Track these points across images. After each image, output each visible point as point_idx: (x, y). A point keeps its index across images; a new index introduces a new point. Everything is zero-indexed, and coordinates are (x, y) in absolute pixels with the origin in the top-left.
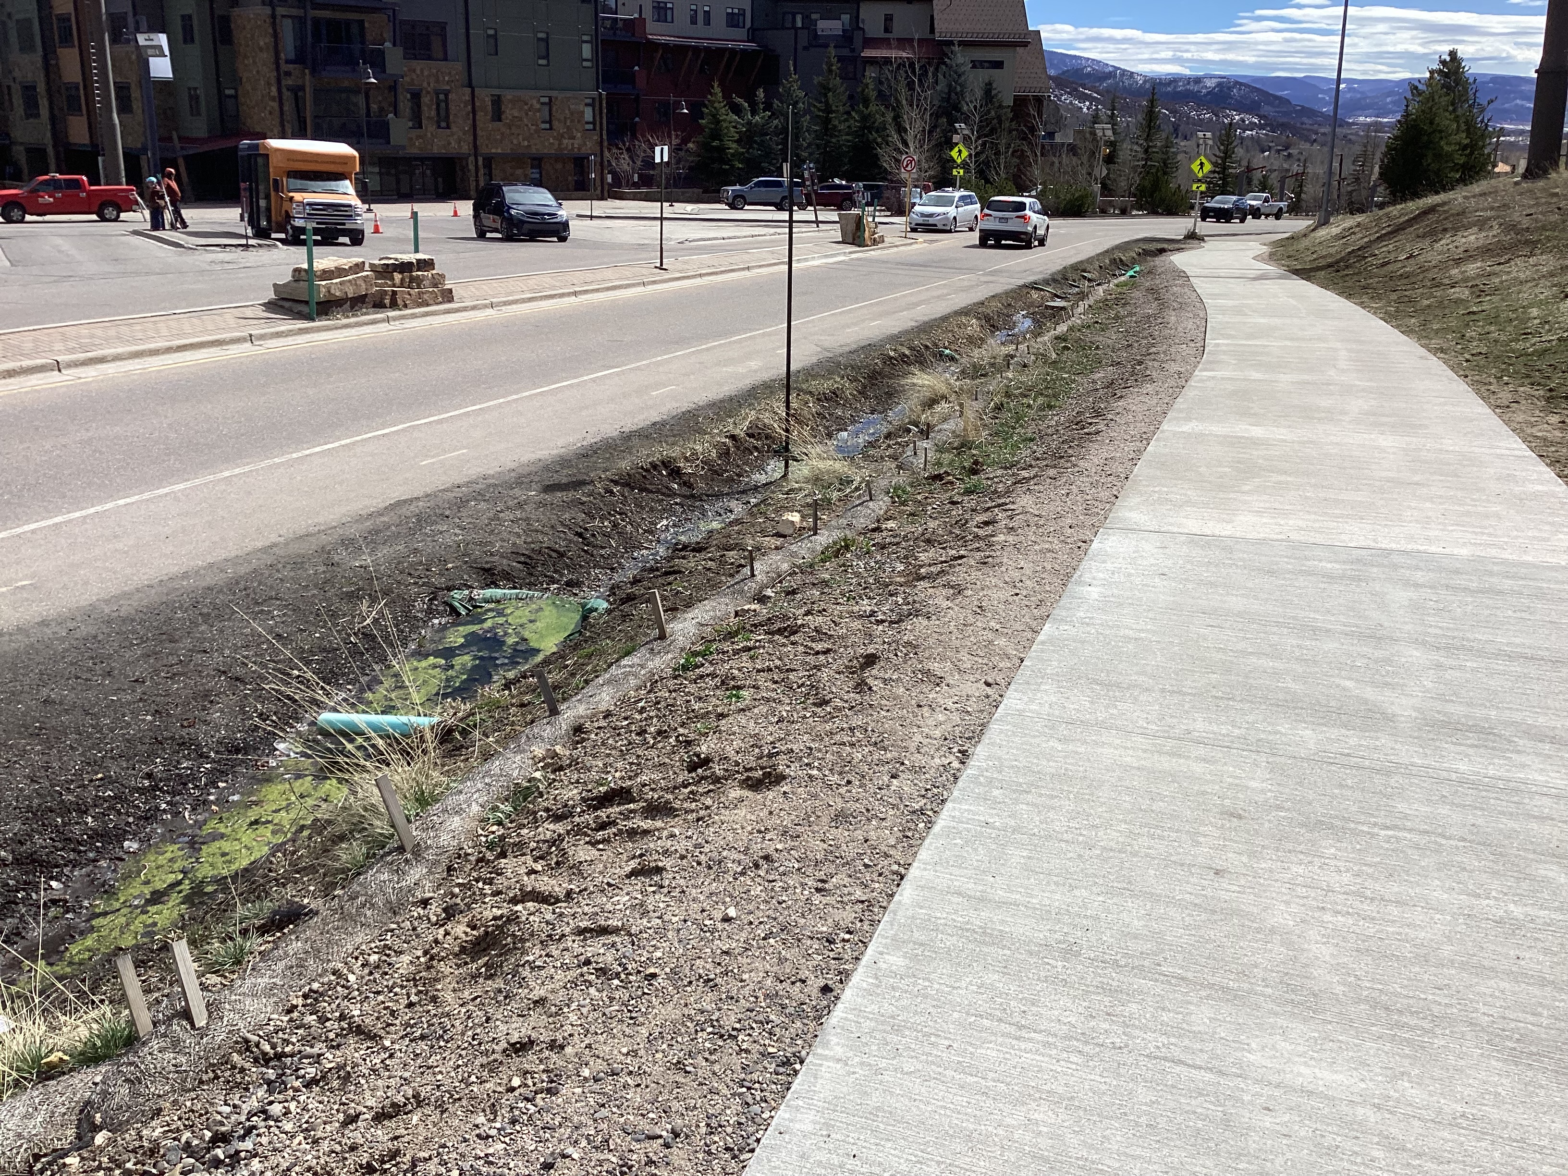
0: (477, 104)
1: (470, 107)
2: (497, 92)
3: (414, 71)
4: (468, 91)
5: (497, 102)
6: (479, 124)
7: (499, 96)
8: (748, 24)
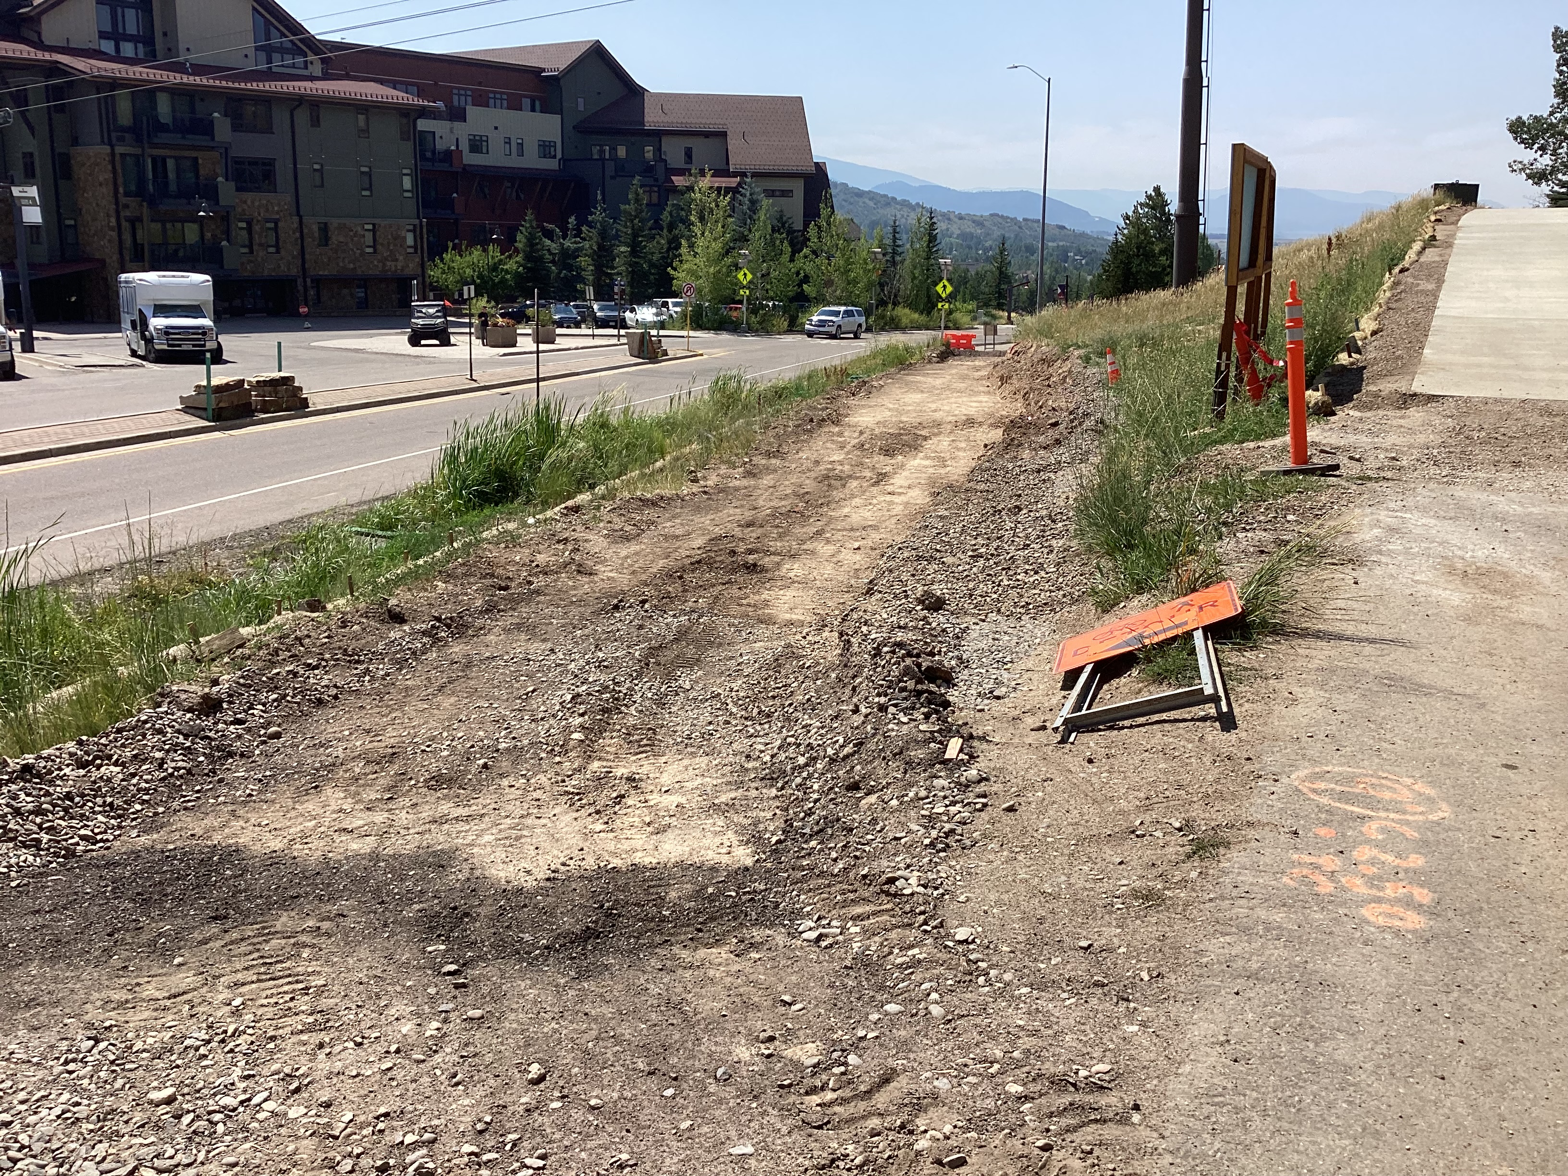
0: (305, 231)
1: (298, 235)
2: (323, 220)
3: (245, 202)
4: (296, 219)
5: (324, 229)
6: (308, 250)
7: (326, 224)
8: (559, 156)
